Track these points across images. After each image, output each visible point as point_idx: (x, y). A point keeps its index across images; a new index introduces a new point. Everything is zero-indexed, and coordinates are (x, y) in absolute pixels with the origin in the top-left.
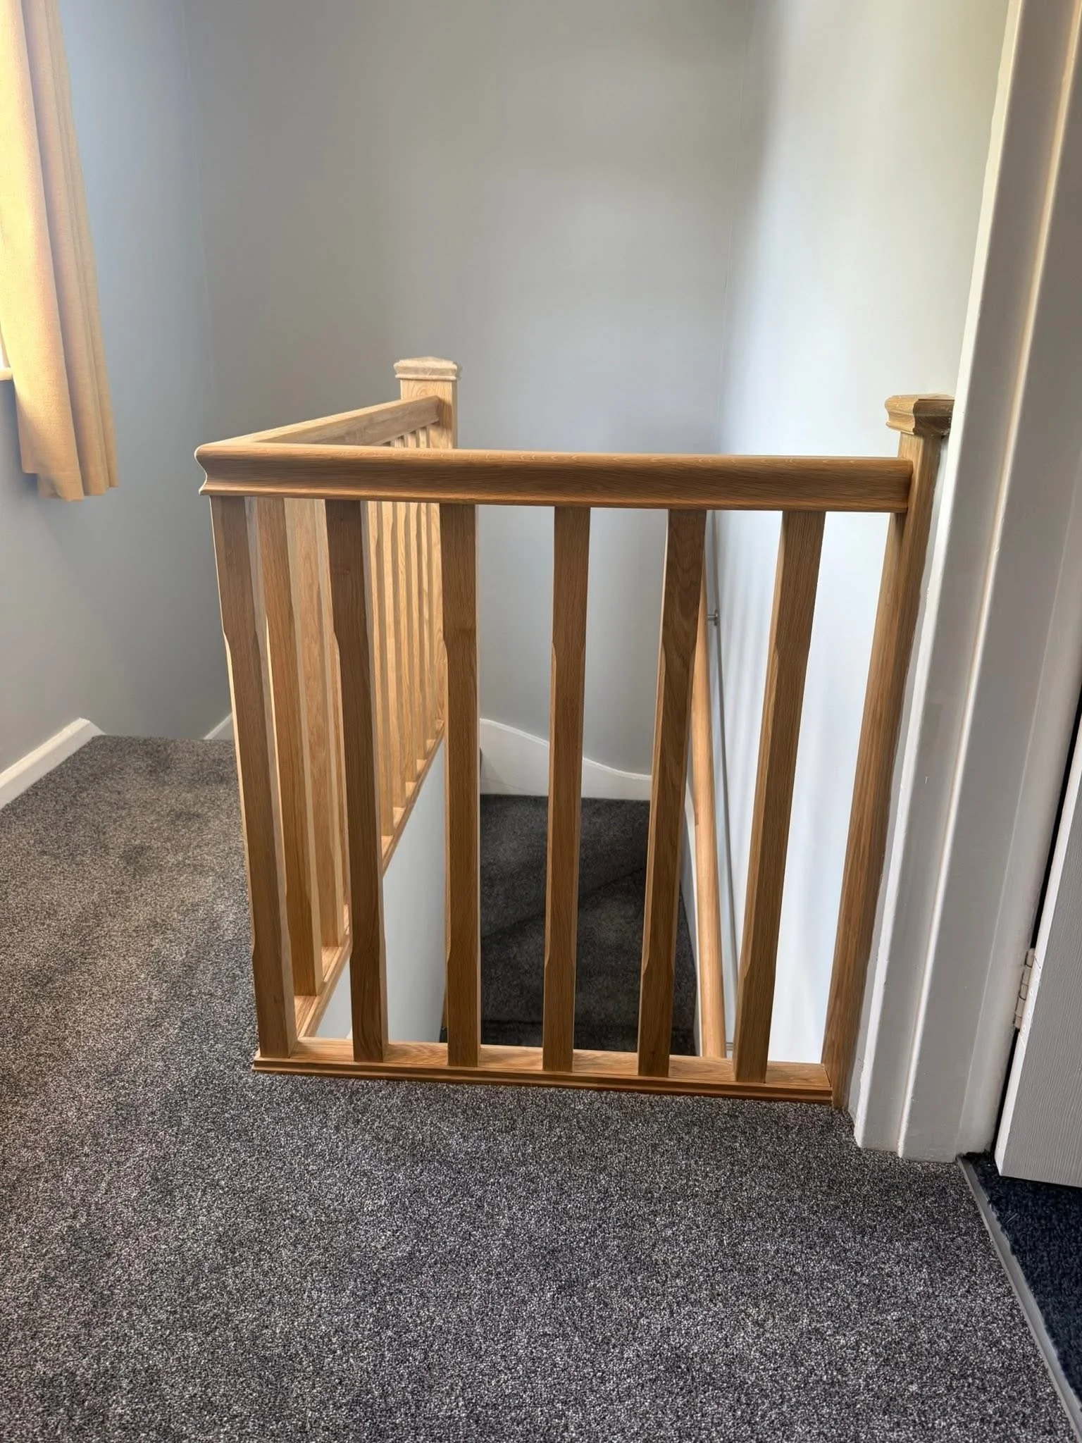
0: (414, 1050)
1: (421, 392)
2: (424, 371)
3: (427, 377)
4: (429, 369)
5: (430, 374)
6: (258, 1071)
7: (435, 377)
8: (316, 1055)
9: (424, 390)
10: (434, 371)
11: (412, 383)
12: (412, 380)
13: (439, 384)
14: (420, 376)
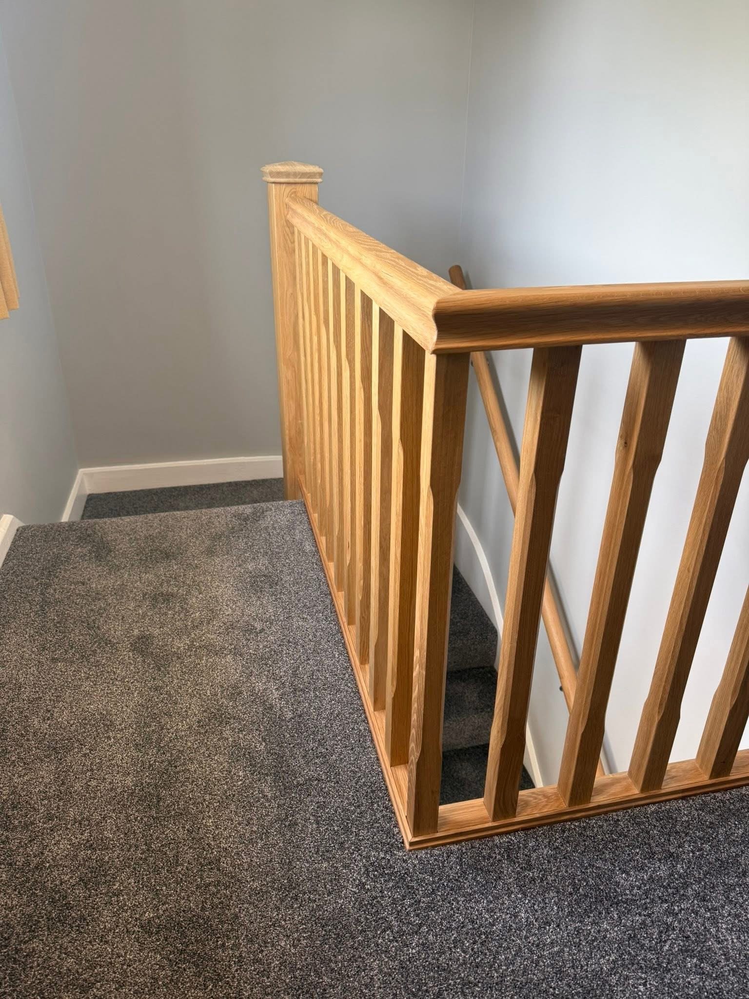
0: (531, 799)
1: (292, 193)
2: (295, 175)
3: (297, 180)
4: (299, 173)
5: (300, 178)
6: (414, 850)
7: (304, 180)
8: (458, 824)
9: (295, 192)
10: (304, 175)
11: (284, 186)
12: (283, 183)
13: (307, 187)
14: (291, 180)
